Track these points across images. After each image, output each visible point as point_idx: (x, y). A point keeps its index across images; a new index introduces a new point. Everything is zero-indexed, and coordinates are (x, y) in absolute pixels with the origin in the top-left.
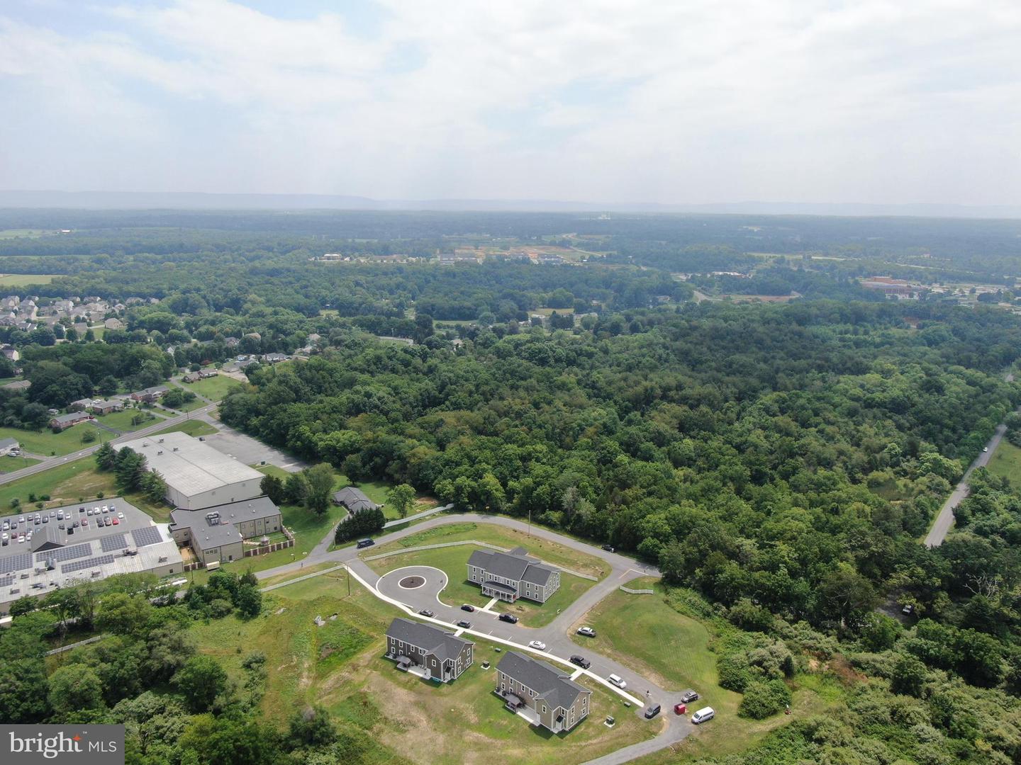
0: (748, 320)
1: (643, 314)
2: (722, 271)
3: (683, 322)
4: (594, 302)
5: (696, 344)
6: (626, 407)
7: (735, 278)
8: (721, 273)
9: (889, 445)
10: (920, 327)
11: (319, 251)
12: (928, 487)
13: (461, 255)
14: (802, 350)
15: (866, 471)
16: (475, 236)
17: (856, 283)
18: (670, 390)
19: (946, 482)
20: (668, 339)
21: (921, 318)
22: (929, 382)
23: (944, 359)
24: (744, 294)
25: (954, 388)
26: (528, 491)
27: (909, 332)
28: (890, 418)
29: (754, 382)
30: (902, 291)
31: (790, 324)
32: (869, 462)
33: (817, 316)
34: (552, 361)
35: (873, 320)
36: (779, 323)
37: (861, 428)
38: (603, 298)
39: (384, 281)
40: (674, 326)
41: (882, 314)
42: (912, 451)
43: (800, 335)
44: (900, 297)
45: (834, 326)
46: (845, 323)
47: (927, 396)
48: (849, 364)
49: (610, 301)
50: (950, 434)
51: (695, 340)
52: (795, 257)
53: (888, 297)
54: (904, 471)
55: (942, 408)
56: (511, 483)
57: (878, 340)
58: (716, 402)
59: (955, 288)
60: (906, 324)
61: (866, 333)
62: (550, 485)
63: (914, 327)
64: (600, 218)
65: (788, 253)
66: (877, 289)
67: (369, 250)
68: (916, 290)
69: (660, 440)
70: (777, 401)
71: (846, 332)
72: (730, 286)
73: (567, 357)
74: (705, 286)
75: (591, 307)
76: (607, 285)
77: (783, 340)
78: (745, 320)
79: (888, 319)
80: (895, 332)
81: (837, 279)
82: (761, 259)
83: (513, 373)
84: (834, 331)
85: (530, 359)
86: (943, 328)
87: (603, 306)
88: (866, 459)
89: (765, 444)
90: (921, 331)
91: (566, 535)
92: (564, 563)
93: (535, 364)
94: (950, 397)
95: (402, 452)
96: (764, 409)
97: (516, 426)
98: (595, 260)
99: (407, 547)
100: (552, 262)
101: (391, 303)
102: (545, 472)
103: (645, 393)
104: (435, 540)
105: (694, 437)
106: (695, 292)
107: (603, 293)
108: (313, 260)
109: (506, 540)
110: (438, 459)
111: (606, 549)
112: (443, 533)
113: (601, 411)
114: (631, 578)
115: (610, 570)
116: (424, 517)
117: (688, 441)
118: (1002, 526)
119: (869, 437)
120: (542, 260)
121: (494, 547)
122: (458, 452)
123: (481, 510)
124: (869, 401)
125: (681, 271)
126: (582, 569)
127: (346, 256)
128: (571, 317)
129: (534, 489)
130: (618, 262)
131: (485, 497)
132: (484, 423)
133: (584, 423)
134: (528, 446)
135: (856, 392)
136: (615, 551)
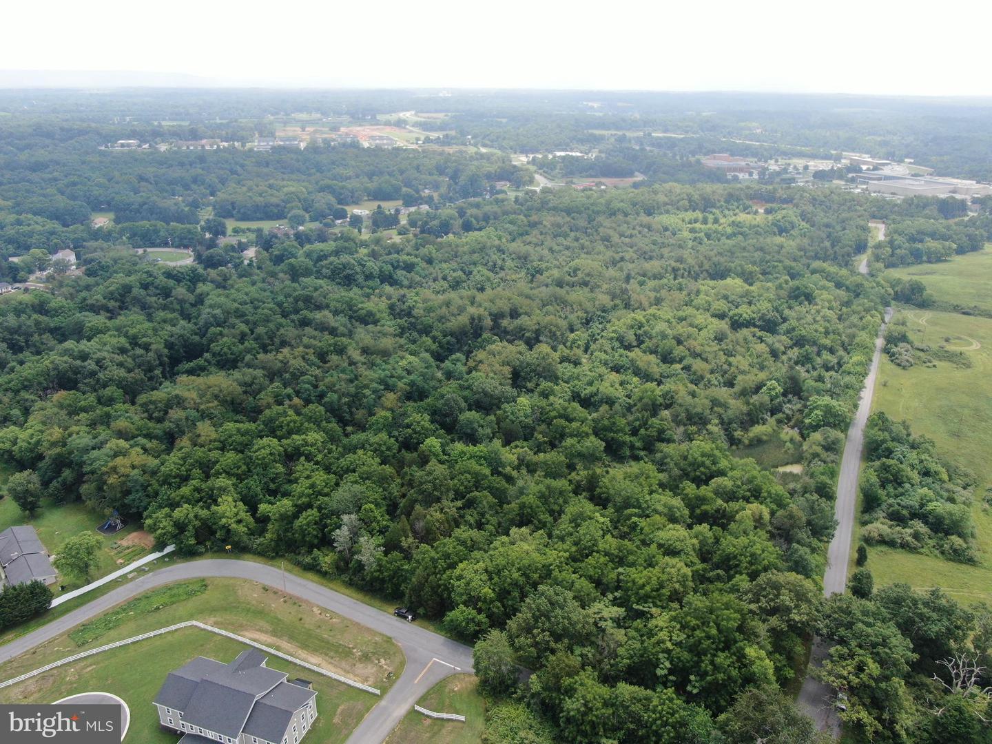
0: (593, 211)
1: (478, 206)
2: (563, 150)
3: (522, 217)
4: (427, 191)
5: (536, 245)
6: (448, 343)
7: (577, 159)
8: (563, 154)
9: (767, 382)
10: (768, 212)
11: (111, 138)
12: (823, 447)
13: (282, 138)
14: (652, 247)
15: (745, 426)
16: (303, 116)
17: (698, 162)
18: (503, 317)
20: (504, 240)
21: (767, 201)
22: (796, 287)
23: (802, 253)
24: (587, 177)
25: (826, 295)
26: (287, 519)
27: (759, 218)
28: (762, 340)
29: (603, 298)
30: (741, 170)
31: (638, 214)
32: (748, 413)
33: (666, 204)
34: (360, 278)
35: (720, 206)
36: (625, 214)
37: (732, 360)
38: (436, 187)
39: (177, 173)
40: (512, 222)
41: (731, 198)
42: (793, 387)
43: (649, 227)
44: (740, 177)
45: (682, 215)
46: (694, 211)
47: (797, 306)
48: (706, 266)
49: (443, 190)
50: (829, 357)
51: (534, 240)
52: (635, 134)
53: (729, 176)
54: (788, 417)
55: (815, 321)
56: (263, 508)
57: (729, 230)
58: (558, 333)
59: (789, 164)
60: (754, 208)
62: (320, 509)
63: (761, 211)
64: (441, 95)
65: (629, 130)
66: (718, 169)
67: (177, 134)
68: (754, 168)
69: (485, 404)
70: (630, 327)
71: (696, 221)
72: (572, 168)
73: (381, 271)
74: (546, 168)
75: (421, 198)
76: (441, 171)
77: (631, 235)
78: (590, 212)
79: (736, 204)
80: (744, 218)
81: (678, 158)
82: (602, 138)
83: (307, 300)
84: (683, 221)
85: (332, 278)
86: (791, 213)
87: (436, 196)
88: (743, 407)
89: (620, 393)
90: (770, 218)
91: (343, 590)
92: (332, 654)
93: (340, 284)
94: (823, 308)
95: (96, 465)
96: (617, 339)
97: (289, 397)
98: (432, 141)
99: (82, 645)
100: (384, 144)
101: (183, 201)
102: (312, 486)
103: (471, 323)
104: (132, 625)
105: (532, 391)
106: (537, 177)
107: (435, 181)
108: (103, 148)
109: (248, 610)
110: (154, 473)
111: (400, 615)
112: (148, 608)
113: (412, 358)
114: (433, 680)
115: (402, 664)
116: (125, 576)
117: (524, 400)
118: (922, 506)
119: (743, 372)
120: (373, 143)
121: (224, 633)
122: (184, 459)
123: (219, 551)
124: (737, 318)
125: (522, 152)
126: (359, 665)
127: (145, 142)
128: (398, 211)
129: (296, 516)
130: (456, 144)
131: (223, 532)
132: (245, 392)
133: (382, 387)
134: (294, 436)
135: (721, 305)
136: (413, 619)
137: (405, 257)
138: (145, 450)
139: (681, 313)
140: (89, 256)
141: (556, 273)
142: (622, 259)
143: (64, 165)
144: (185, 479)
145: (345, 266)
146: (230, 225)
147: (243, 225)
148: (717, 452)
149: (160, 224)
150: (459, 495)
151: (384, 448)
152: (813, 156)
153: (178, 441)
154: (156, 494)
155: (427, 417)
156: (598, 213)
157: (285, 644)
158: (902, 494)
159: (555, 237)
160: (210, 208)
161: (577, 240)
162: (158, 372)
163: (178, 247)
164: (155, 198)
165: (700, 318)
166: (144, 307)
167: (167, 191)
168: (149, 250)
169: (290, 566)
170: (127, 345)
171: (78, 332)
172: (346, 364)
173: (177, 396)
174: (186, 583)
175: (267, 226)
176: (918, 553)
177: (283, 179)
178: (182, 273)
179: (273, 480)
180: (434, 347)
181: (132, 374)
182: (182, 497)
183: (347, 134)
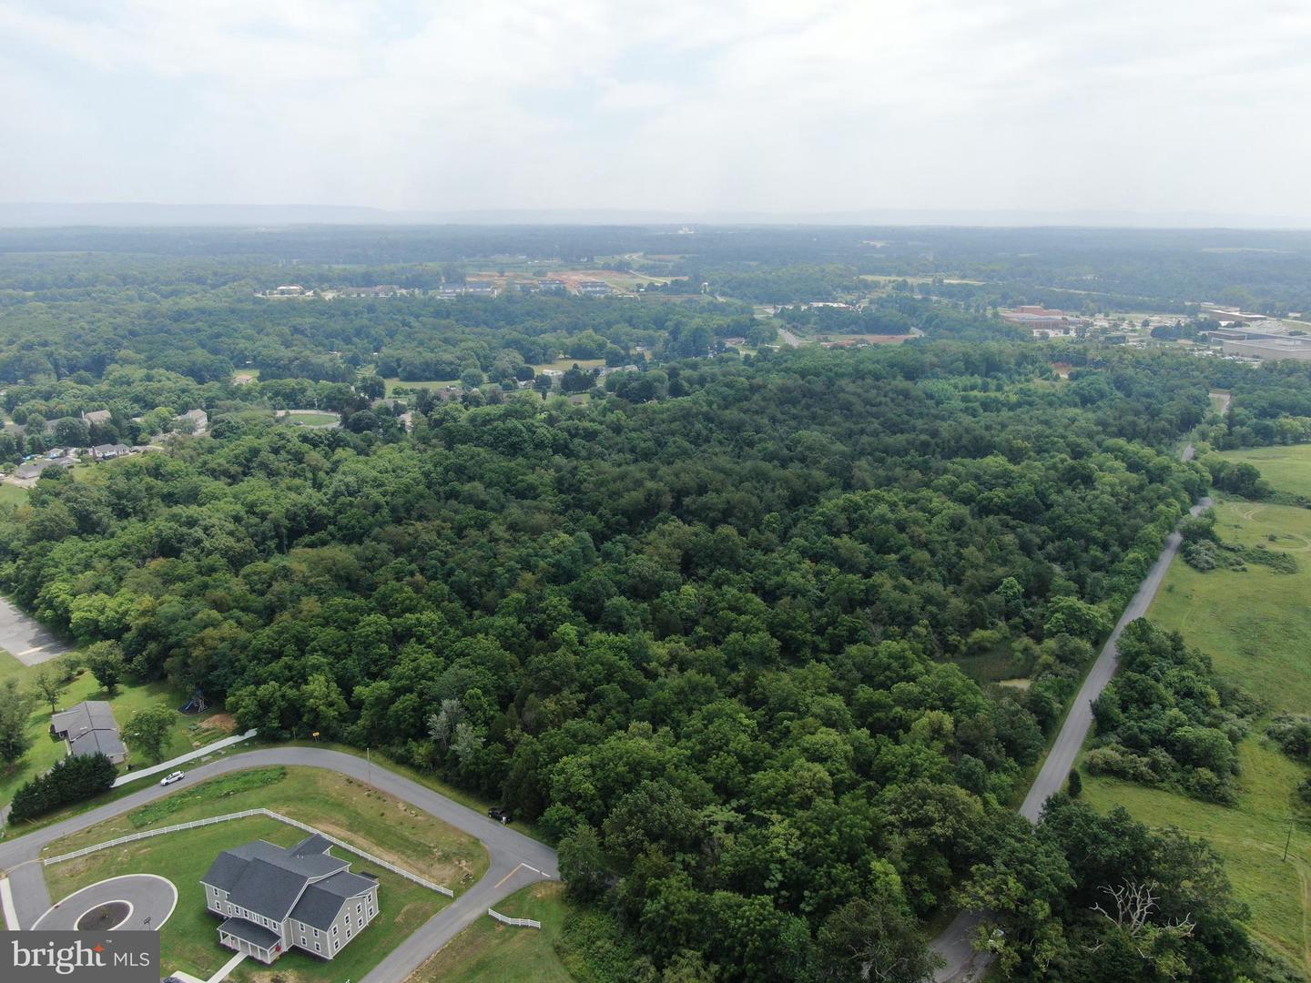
0: (836, 373)
1: (694, 367)
2: (822, 301)
3: (744, 379)
4: (639, 349)
5: (756, 412)
6: (618, 523)
7: (838, 311)
8: (821, 305)
9: (1005, 581)
10: (1073, 377)
11: (271, 284)
12: (1058, 657)
13: (473, 285)
14: (906, 417)
15: (964, 630)
16: (504, 258)
17: (996, 315)
18: (688, 494)
19: (1085, 645)
20: (715, 406)
21: (1076, 364)
22: (1073, 468)
23: (1100, 428)
24: (845, 333)
25: (1109, 478)
26: (383, 703)
27: (1058, 385)
28: (1013, 529)
29: (818, 475)
30: (1055, 326)
31: (894, 377)
32: (971, 615)
33: (933, 366)
34: (529, 448)
35: (1010, 369)
36: (877, 378)
37: (965, 552)
38: (650, 343)
39: (339, 324)
40: (729, 385)
41: (1025, 360)
42: (1038, 588)
43: (906, 394)
44: (1051, 334)
45: (955, 380)
46: (972, 375)
47: (1068, 492)
48: (965, 441)
49: (659, 347)
50: (1098, 554)
51: (755, 407)
52: (922, 281)
53: (1036, 333)
54: (1026, 622)
55: (1091, 509)
56: (358, 689)
57: (1013, 398)
58: (751, 514)
59: (1124, 320)
60: (1055, 373)
61: (999, 388)
62: (421, 694)
63: (1064, 376)
64: (680, 232)
65: (914, 275)
66: (1023, 324)
67: (348, 279)
68: (1073, 323)
69: (643, 591)
70: (844, 510)
71: (973, 388)
72: (830, 322)
73: (554, 439)
74: (796, 322)
75: (628, 356)
76: (660, 324)
77: (880, 404)
78: (832, 374)
79: (1031, 367)
80: (1038, 384)
81: (972, 310)
82: (876, 285)
83: (460, 470)
84: (956, 387)
86: (1101, 379)
87: (648, 356)
88: (965, 608)
89: (812, 585)
90: (1074, 384)
91: (437, 787)
92: (409, 852)
93: (503, 453)
94: (1102, 492)
95: (181, 636)
96: (824, 524)
97: (412, 574)
98: (657, 288)
99: (139, 827)
100: (596, 292)
101: (341, 358)
102: (416, 669)
103: (647, 500)
104: (197, 810)
105: (704, 579)
106: (781, 331)
107: (650, 336)
108: (260, 295)
109: (326, 802)
110: (244, 647)
111: (496, 817)
112: (218, 793)
113: (565, 537)
114: (516, 886)
115: (486, 867)
116: (199, 759)
117: (689, 589)
118: (1170, 730)
119: (976, 567)
120: (583, 290)
121: (294, 823)
122: (280, 633)
123: (305, 739)
124: (985, 502)
125: (770, 302)
126: (437, 866)
127: (309, 288)
128: (597, 372)
129: (392, 701)
130: (686, 292)
131: (312, 716)
132: (363, 568)
133: (519, 566)
134: (407, 615)
135: (968, 487)
136: (508, 822)
137: (587, 424)
138: (239, 623)
139: (912, 495)
140: (220, 416)
141: (771, 446)
142: (862, 432)
143: (210, 314)
144: (277, 655)
145: (511, 432)
146: (391, 385)
147: (407, 386)
148: (909, 654)
149: (307, 382)
150: (584, 687)
151: (509, 633)
152: (1160, 309)
153: (277, 615)
154: (244, 669)
155: (567, 602)
156: (843, 375)
157: (359, 840)
158: (1148, 717)
159: (782, 403)
160: (372, 366)
161: (808, 407)
162: (272, 544)
163: (325, 409)
164: (307, 353)
165: (937, 501)
166: (272, 474)
167: (324, 346)
168: (292, 412)
169: (381, 759)
170: (242, 513)
171: (193, 497)
172: (484, 540)
173: (284, 568)
174: (265, 770)
175: (434, 387)
176: (1155, 788)
177: (463, 333)
178: (320, 437)
179: (375, 662)
180: (600, 526)
181: (241, 545)
182: (271, 673)
183: (553, 281)
